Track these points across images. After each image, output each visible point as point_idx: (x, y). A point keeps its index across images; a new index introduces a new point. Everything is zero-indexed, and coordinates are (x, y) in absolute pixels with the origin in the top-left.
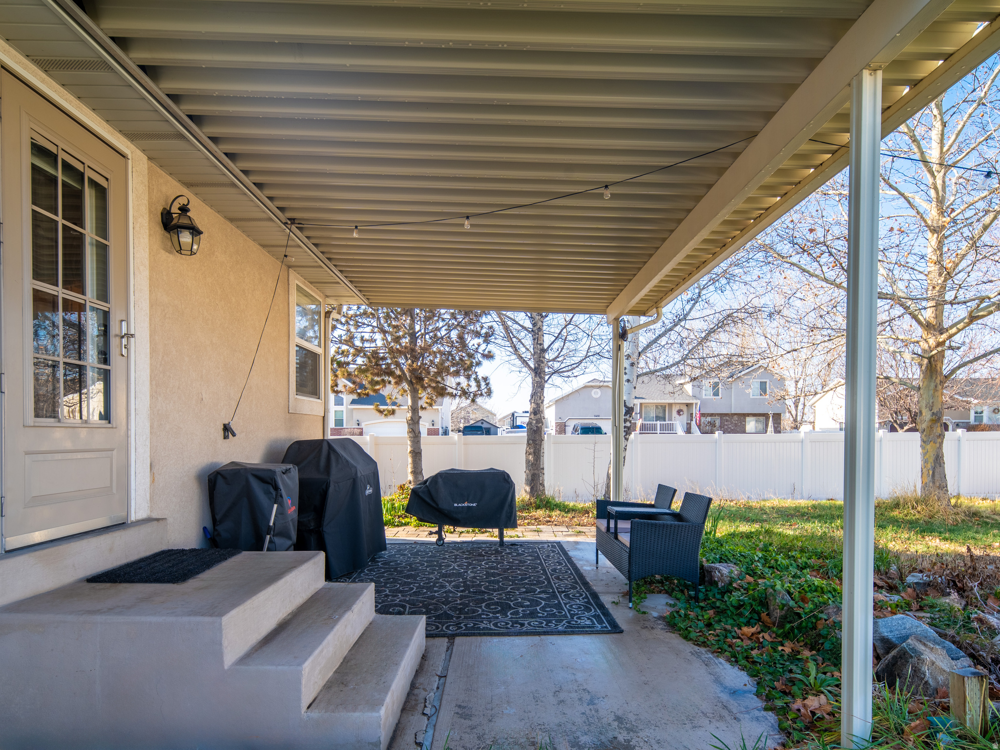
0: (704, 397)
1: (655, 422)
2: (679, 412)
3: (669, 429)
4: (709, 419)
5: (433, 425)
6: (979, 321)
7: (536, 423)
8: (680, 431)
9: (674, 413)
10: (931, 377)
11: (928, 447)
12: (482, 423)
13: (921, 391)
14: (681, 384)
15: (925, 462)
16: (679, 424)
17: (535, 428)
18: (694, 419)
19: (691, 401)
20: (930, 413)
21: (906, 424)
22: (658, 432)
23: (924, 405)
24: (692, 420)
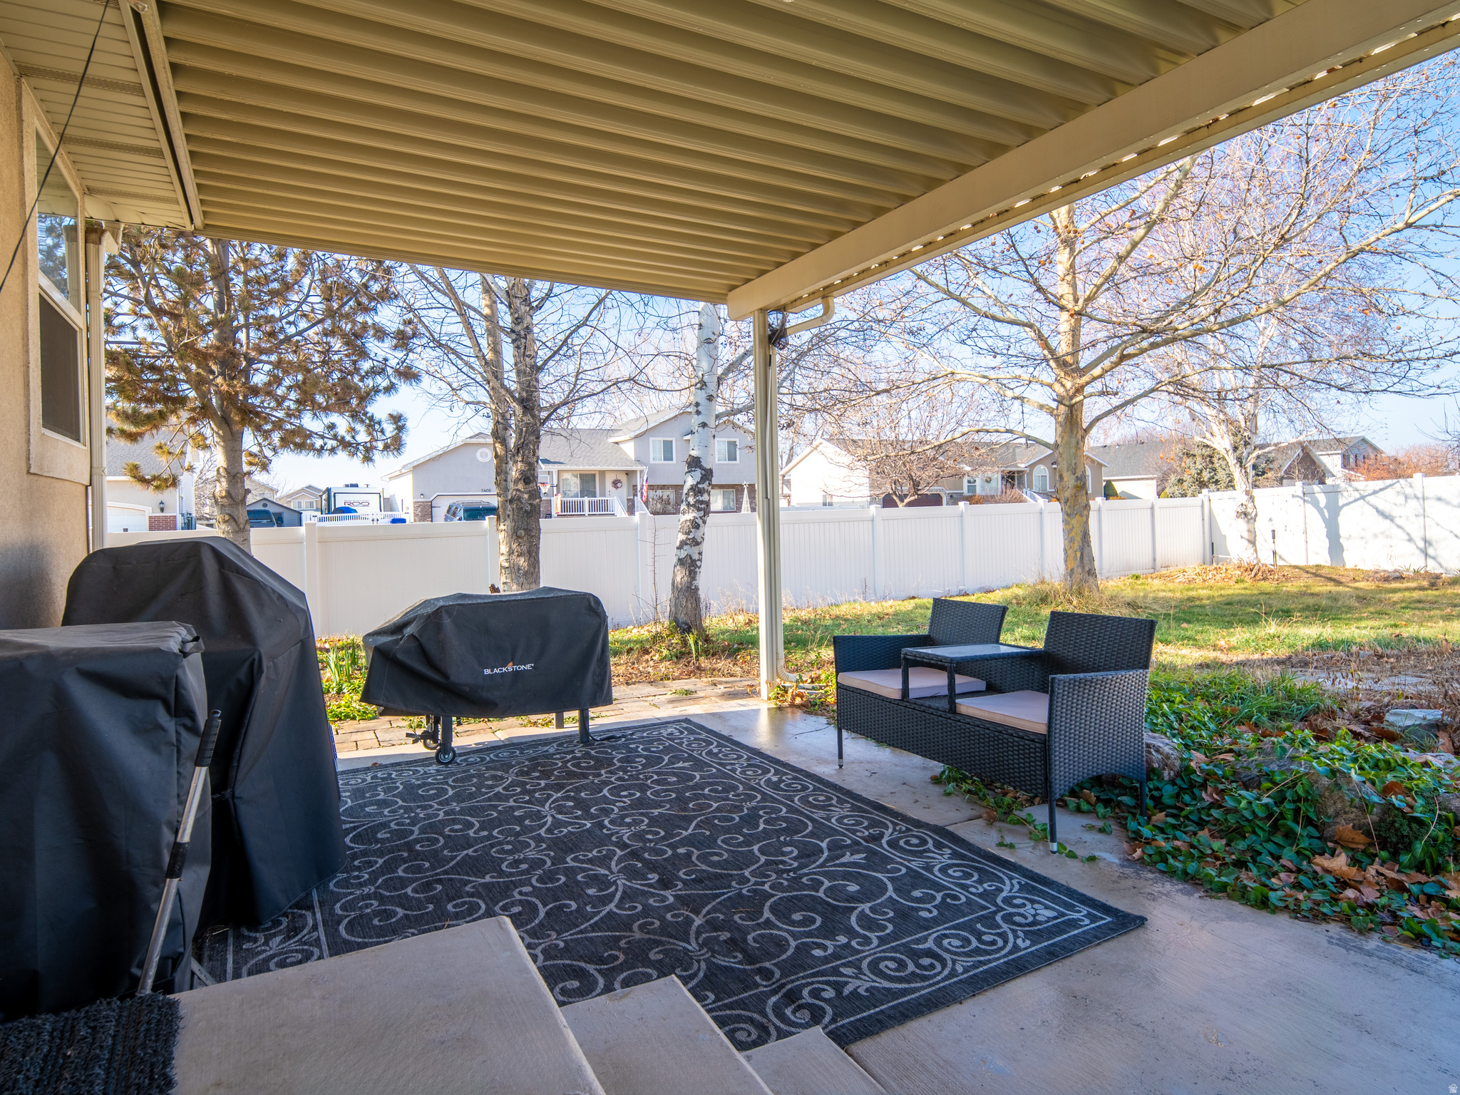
0: (652, 462)
1: (579, 499)
2: (616, 483)
3: (602, 508)
4: (659, 493)
5: (162, 510)
6: (1131, 362)
7: (530, 498)
8: (620, 510)
9: (609, 486)
10: (1072, 431)
11: (1074, 521)
12: (265, 505)
13: (1061, 449)
14: (617, 443)
15: (1072, 541)
16: (616, 501)
17: (529, 508)
18: (639, 494)
19: (634, 468)
20: (1073, 477)
21: (906, 496)
22: (587, 513)
23: (1065, 467)
24: (635, 495)
